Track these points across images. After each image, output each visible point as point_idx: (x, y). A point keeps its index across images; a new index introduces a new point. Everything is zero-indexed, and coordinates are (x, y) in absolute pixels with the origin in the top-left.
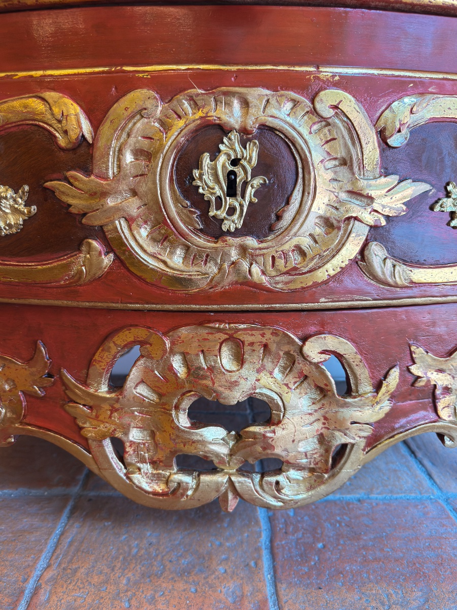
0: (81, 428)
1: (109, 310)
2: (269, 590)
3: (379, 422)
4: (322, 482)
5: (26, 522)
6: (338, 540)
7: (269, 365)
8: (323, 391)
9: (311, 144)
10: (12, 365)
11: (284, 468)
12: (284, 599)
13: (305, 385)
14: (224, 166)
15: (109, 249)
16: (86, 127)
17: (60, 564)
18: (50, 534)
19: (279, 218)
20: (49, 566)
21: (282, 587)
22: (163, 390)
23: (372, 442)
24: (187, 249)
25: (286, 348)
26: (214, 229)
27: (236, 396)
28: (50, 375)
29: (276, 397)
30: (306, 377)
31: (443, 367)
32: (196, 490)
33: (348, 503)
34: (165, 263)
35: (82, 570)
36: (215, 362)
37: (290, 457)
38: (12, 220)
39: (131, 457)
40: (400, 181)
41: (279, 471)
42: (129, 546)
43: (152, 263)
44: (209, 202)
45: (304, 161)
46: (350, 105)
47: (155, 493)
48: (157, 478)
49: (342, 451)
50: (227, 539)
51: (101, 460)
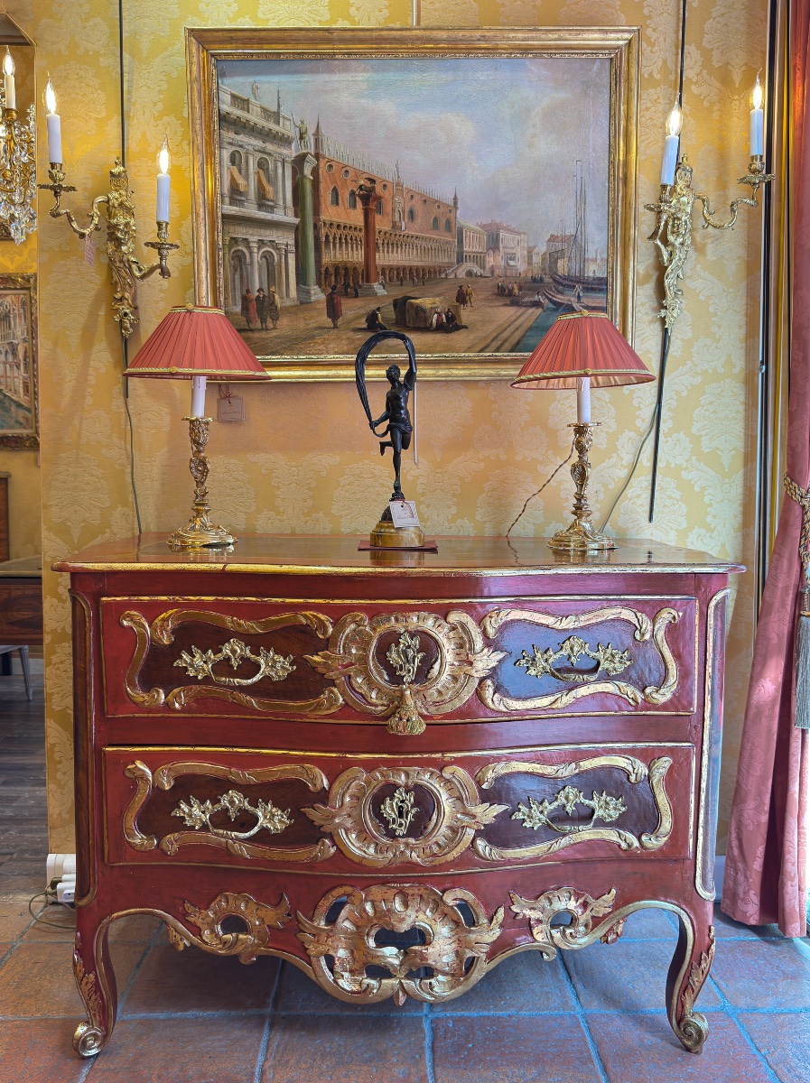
1: (331, 876)
2: (429, 1071)
3: (494, 942)
4: (460, 983)
5: (237, 1033)
6: (485, 1042)
7: (424, 908)
8: (457, 923)
9: (441, 792)
10: (264, 909)
11: (435, 973)
12: (438, 1075)
13: (446, 919)
14: (397, 804)
15: (334, 844)
16: (326, 782)
17: (274, 1058)
18: (260, 1041)
19: (426, 828)
20: (266, 1059)
21: (438, 1070)
22: (360, 924)
23: (491, 956)
24: (377, 844)
25: (433, 897)
26: (391, 835)
27: (404, 927)
28: (289, 915)
29: (428, 927)
30: (446, 915)
31: (534, 906)
32: (378, 989)
33: (499, 1018)
34: (365, 852)
35: (292, 1061)
36: (392, 906)
37: (438, 966)
38: (279, 826)
39: (338, 968)
40: (490, 805)
41: (432, 976)
42: (324, 1047)
43: (358, 852)
44: (389, 821)
45: (438, 800)
46: (461, 772)
47: (352, 992)
48: (355, 981)
49: (471, 963)
50: (398, 1042)
51: (318, 970)
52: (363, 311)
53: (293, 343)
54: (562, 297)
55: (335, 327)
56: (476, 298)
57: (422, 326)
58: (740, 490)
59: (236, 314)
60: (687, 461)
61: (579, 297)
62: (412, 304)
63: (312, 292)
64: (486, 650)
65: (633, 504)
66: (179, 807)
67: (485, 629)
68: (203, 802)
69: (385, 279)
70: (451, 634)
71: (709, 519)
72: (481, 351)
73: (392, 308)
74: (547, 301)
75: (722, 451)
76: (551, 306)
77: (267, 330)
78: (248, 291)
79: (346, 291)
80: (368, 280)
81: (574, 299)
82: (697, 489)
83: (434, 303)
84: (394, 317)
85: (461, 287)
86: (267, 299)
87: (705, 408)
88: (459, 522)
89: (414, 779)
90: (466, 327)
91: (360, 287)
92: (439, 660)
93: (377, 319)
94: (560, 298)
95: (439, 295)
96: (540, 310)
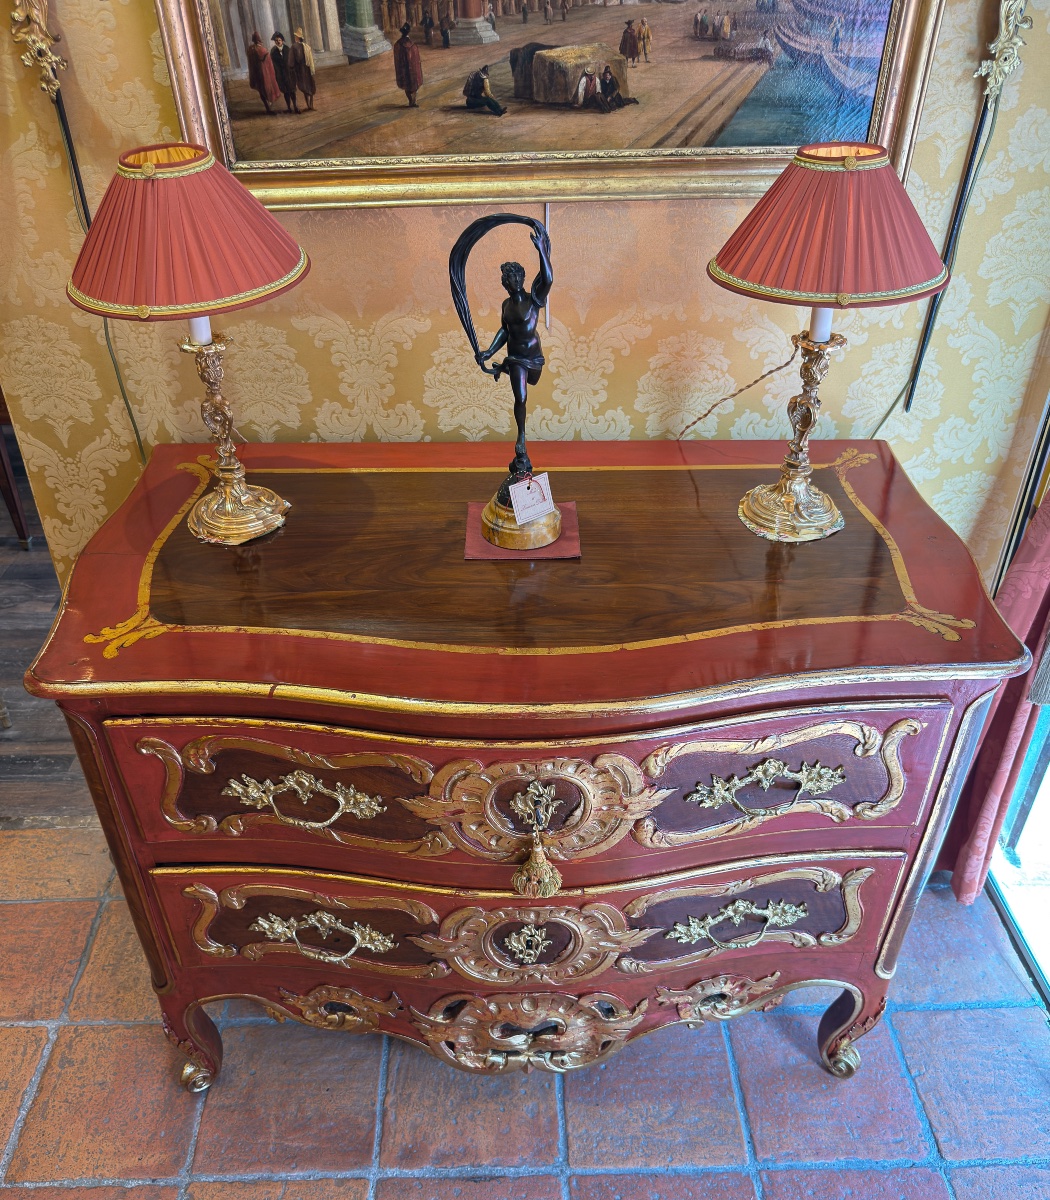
0: (423, 1036)
2: (559, 1106)
3: (635, 1027)
4: (595, 1058)
6: (618, 1060)
7: (556, 1007)
8: (594, 1016)
9: (579, 925)
10: (371, 1001)
11: (567, 1052)
12: (569, 1114)
13: (581, 1015)
14: (524, 938)
15: (449, 966)
16: (436, 917)
17: (395, 1091)
18: (379, 1062)
19: (561, 955)
21: (569, 1104)
22: (483, 1019)
23: (631, 1036)
24: (500, 970)
25: (567, 1001)
26: (518, 962)
27: (533, 1023)
28: (401, 1009)
29: (562, 1022)
30: (582, 1012)
31: (683, 994)
32: (505, 1066)
34: (487, 976)
35: (415, 1095)
36: (519, 1007)
37: (570, 1048)
38: (382, 948)
39: (459, 1049)
40: (641, 930)
41: (563, 1054)
43: (478, 976)
44: (515, 953)
45: (576, 933)
46: (606, 906)
47: (476, 1068)
48: (477, 1059)
49: (608, 1043)
51: (437, 1049)
52: (458, 74)
53: (345, 137)
54: (805, 40)
55: (412, 105)
56: (656, 45)
57: (560, 99)
58: (1029, 362)
59: (241, 84)
60: (962, 319)
61: (836, 41)
62: (542, 59)
63: (369, 38)
64: (647, 791)
65: (867, 384)
66: (257, 923)
67: (647, 769)
68: (286, 919)
69: (495, 9)
70: (600, 779)
71: (973, 404)
72: (658, 144)
73: (508, 66)
74: (779, 47)
75: (1017, 304)
76: (785, 58)
77: (297, 112)
78: (256, 39)
79: (427, 33)
80: (465, 14)
81: (826, 45)
82: (965, 361)
83: (580, 57)
84: (512, 84)
85: (629, 23)
86: (290, 52)
87: (1007, 234)
88: (610, 413)
89: (545, 917)
90: (634, 101)
91: (452, 26)
92: (582, 806)
93: (483, 88)
94: (803, 43)
95: (590, 40)
96: (765, 66)
